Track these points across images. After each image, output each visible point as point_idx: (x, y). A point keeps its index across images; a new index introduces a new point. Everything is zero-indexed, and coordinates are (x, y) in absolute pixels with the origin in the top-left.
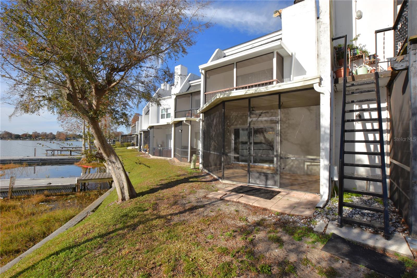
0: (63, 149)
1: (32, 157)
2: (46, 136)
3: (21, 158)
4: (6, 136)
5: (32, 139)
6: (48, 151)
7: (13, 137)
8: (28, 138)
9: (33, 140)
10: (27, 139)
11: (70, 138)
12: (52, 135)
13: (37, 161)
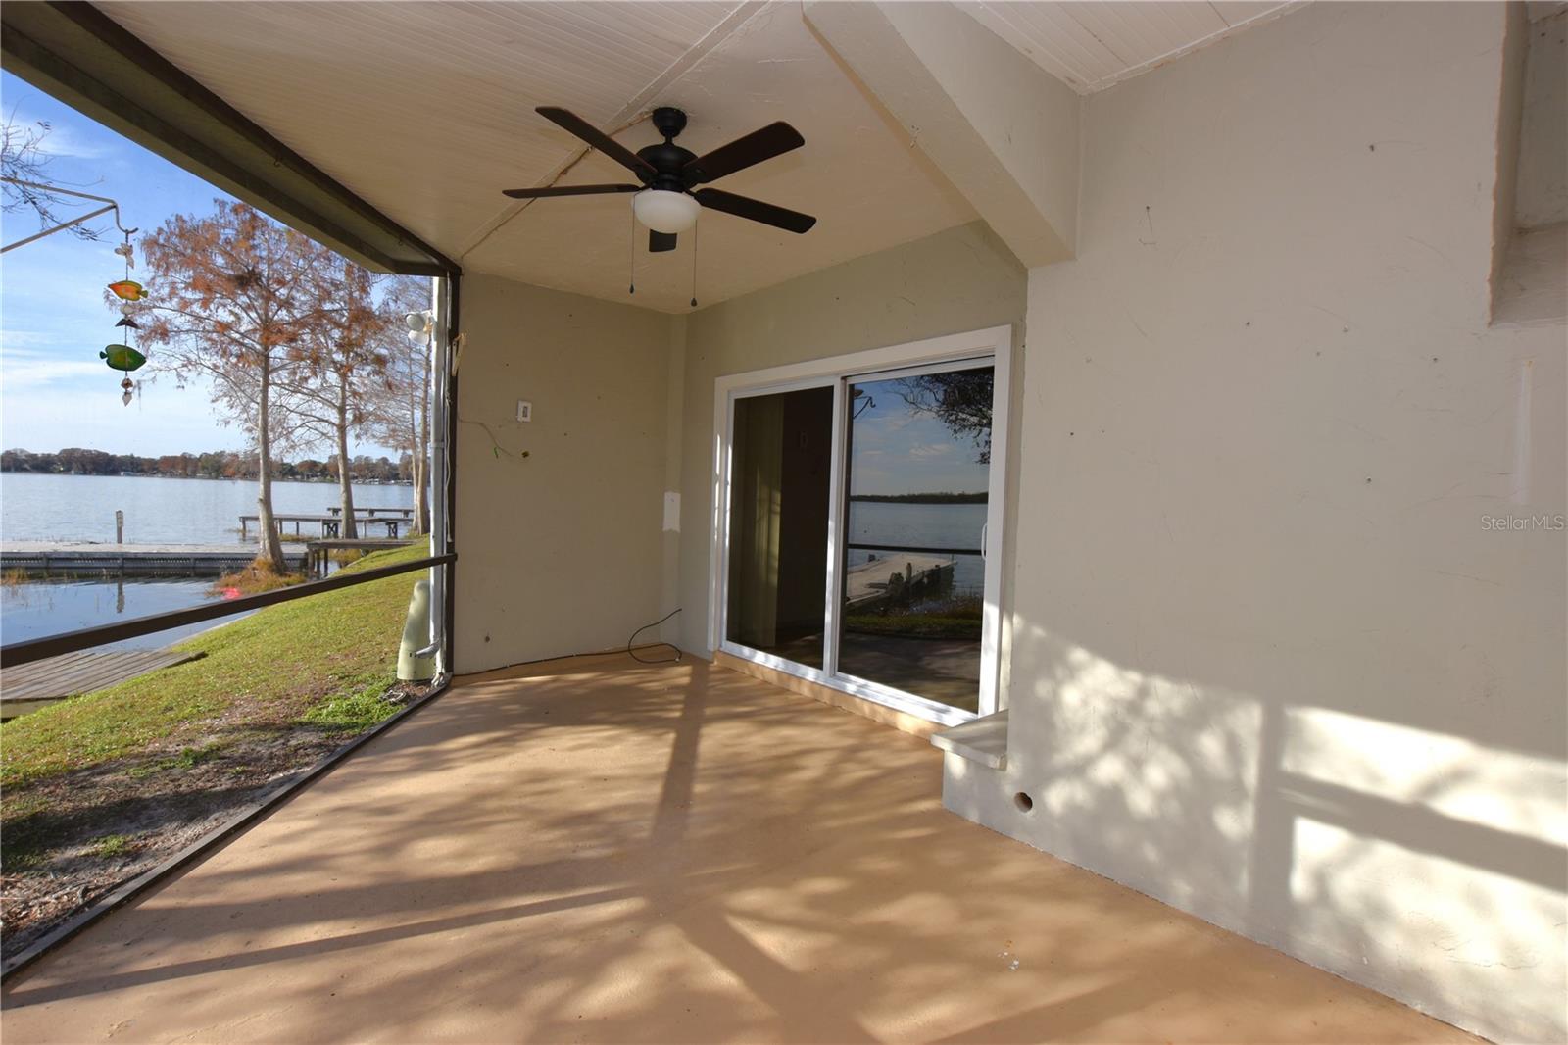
1: (106, 546)
2: (368, 469)
5: (329, 478)
8: (317, 476)
9: (332, 482)
10: (315, 479)
12: (387, 467)
13: (111, 563)
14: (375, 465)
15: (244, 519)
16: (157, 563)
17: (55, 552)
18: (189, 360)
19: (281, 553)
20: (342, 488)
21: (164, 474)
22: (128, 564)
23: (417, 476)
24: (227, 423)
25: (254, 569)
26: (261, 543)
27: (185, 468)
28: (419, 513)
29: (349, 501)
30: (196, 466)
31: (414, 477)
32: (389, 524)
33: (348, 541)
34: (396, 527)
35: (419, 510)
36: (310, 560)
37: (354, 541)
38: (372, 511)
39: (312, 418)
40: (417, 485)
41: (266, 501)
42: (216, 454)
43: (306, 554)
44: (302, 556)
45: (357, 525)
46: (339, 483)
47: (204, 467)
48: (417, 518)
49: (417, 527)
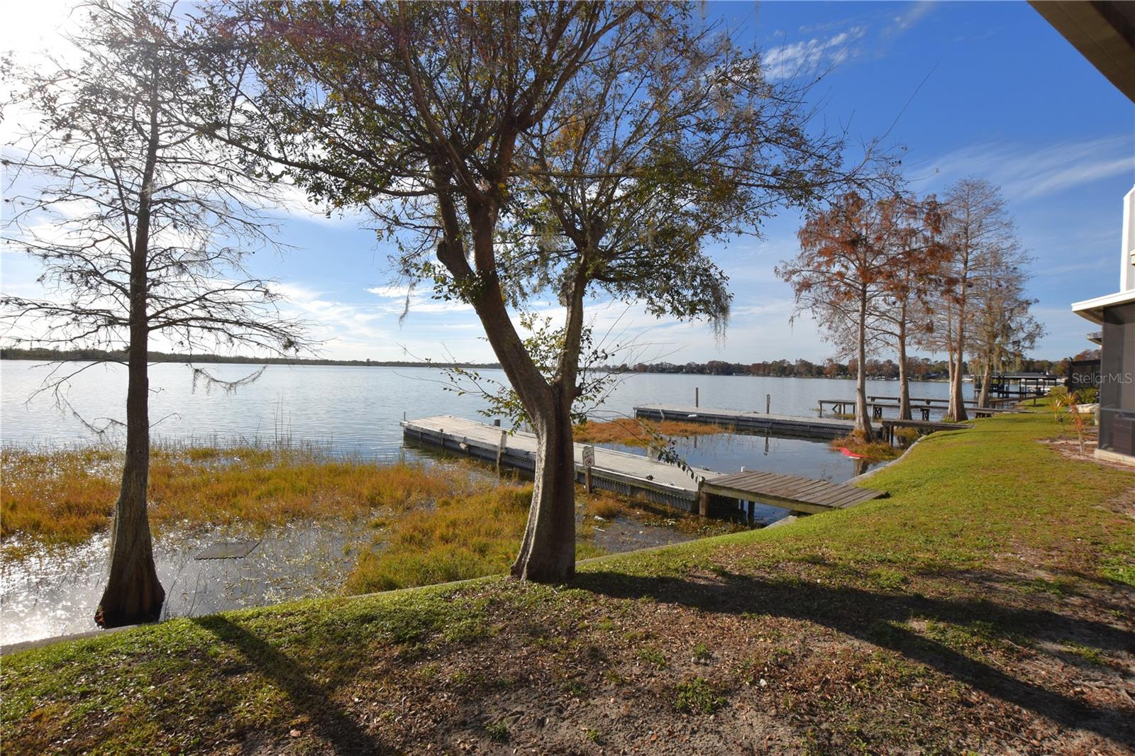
0: (876, 400)
1: (762, 415)
3: (738, 415)
4: (803, 370)
6: (823, 404)
7: (814, 371)
11: (935, 373)
13: (766, 425)
14: (882, 365)
15: (821, 402)
16: (789, 427)
17: (741, 417)
18: (817, 300)
19: (871, 428)
20: (901, 382)
21: (754, 374)
22: (775, 426)
23: (953, 372)
24: (827, 339)
25: (854, 436)
26: (857, 419)
27: (764, 371)
28: (954, 403)
29: (906, 392)
30: (770, 370)
31: (950, 373)
32: (922, 410)
33: (905, 421)
34: (928, 413)
35: (954, 399)
36: (884, 433)
37: (910, 421)
38: (928, 401)
39: (880, 332)
40: (953, 380)
41: (862, 391)
42: (781, 361)
43: (881, 429)
44: (879, 430)
45: (912, 410)
46: (899, 380)
47: (774, 370)
48: (952, 406)
49: (952, 414)
